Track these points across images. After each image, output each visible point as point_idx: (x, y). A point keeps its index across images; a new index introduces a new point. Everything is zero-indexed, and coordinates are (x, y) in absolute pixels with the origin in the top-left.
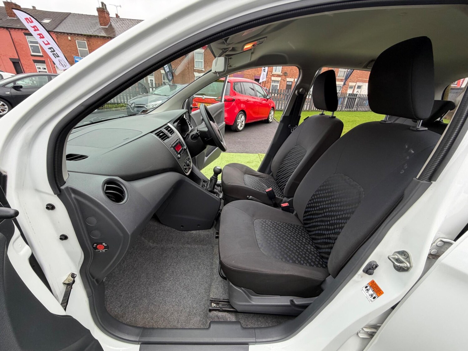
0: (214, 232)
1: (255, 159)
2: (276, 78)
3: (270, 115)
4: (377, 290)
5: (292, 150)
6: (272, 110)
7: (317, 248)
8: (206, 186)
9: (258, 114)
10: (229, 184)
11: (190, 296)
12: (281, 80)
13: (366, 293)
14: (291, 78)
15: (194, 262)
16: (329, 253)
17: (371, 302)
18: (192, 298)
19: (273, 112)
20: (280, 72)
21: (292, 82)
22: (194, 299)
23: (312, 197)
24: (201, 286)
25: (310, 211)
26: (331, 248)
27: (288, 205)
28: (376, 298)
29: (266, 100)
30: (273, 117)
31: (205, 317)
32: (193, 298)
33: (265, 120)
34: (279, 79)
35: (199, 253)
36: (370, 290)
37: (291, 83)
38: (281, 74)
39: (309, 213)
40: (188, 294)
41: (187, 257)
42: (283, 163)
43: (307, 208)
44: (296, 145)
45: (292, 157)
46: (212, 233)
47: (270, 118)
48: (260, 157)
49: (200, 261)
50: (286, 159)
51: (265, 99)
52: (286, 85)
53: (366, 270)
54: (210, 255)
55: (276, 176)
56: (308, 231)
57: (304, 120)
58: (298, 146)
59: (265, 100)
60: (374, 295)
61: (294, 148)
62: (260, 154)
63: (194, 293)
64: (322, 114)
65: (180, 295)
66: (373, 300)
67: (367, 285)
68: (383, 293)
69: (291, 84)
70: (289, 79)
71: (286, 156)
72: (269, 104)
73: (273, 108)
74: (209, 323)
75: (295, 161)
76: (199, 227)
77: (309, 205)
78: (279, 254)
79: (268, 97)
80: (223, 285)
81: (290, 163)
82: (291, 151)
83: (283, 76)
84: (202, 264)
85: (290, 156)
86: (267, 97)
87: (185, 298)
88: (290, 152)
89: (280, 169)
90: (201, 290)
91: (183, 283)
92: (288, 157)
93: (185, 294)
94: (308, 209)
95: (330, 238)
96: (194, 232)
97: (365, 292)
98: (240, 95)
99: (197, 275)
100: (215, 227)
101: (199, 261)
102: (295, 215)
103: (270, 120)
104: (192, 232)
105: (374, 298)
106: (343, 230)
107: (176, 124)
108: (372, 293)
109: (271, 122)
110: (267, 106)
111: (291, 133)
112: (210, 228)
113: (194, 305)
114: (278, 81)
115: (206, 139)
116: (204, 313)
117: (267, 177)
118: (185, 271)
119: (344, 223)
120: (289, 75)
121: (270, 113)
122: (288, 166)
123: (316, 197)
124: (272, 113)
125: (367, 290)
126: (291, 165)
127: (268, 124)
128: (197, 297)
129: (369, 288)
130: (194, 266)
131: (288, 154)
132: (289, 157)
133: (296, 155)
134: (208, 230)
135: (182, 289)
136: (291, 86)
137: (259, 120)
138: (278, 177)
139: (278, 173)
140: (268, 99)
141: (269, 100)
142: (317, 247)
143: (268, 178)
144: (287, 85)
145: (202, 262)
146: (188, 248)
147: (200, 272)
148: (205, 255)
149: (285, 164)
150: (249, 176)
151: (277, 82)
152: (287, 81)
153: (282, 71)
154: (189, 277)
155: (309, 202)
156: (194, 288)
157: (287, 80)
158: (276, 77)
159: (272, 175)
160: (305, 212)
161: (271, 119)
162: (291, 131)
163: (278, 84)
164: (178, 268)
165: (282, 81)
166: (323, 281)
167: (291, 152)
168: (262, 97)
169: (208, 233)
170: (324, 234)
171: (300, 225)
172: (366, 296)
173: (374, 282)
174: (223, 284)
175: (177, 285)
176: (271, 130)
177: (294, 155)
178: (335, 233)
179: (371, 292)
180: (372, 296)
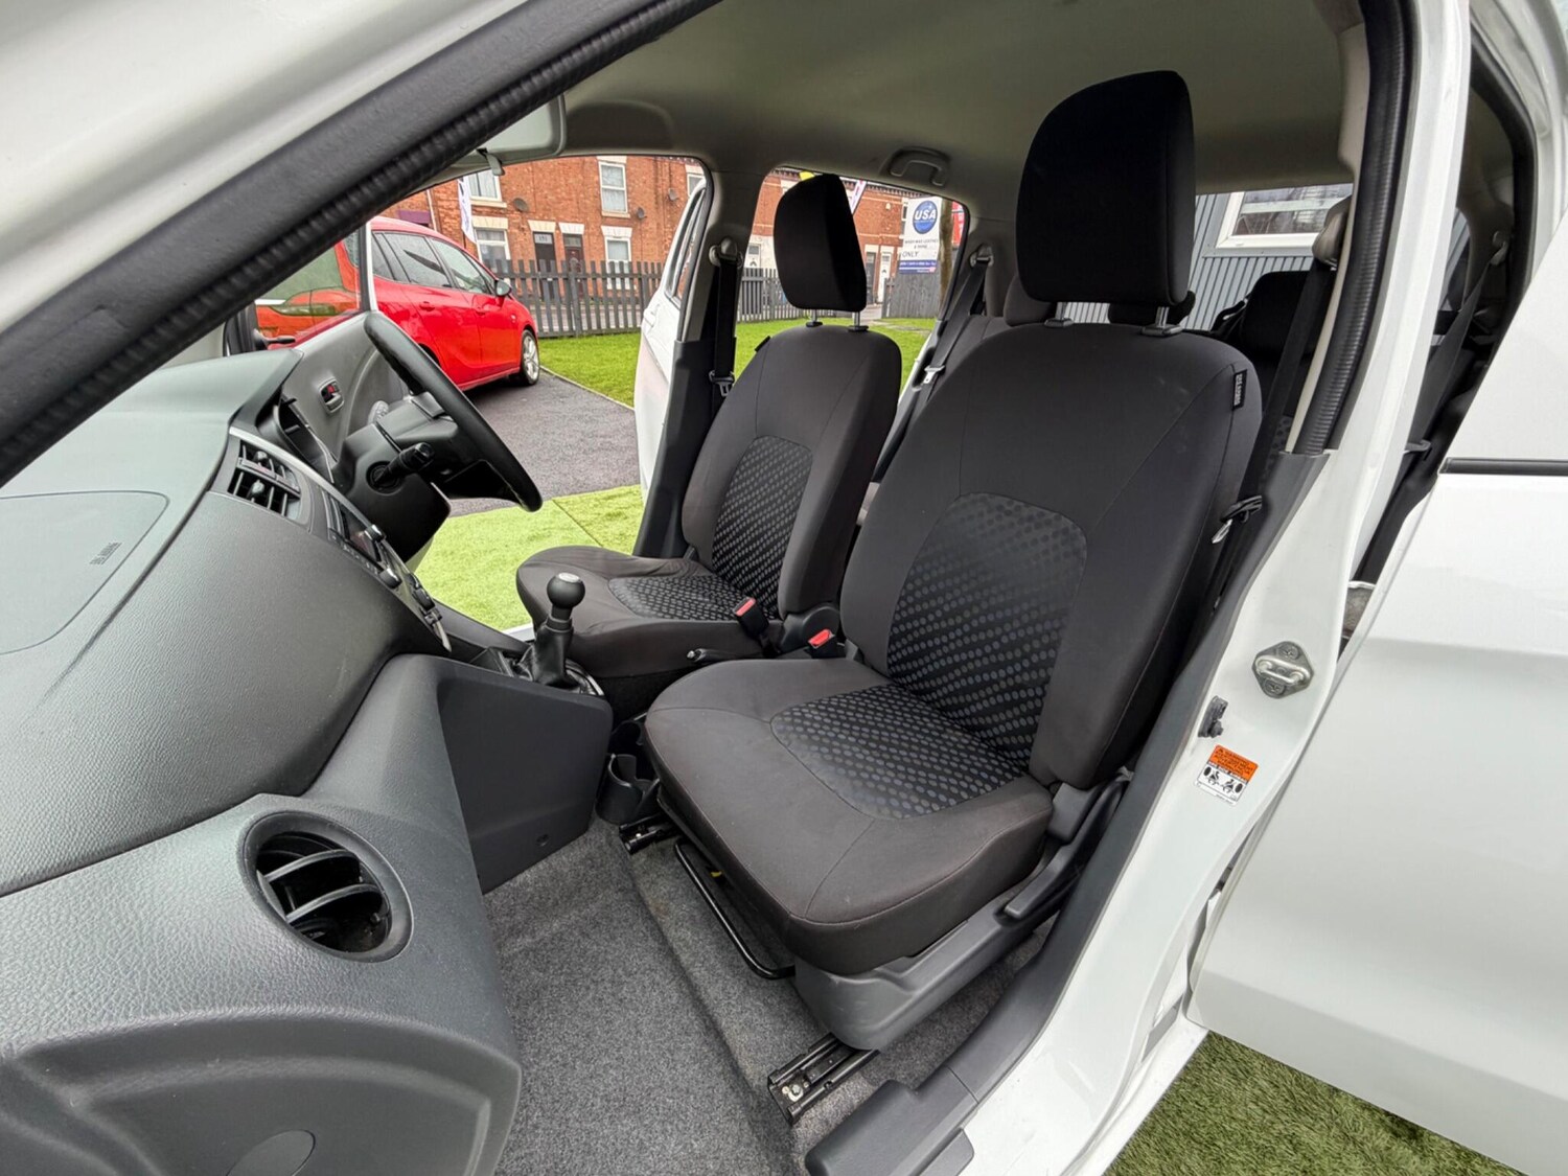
0: (609, 835)
1: (551, 522)
2: (489, 219)
3: (526, 355)
4: (1238, 767)
5: (745, 454)
6: (527, 338)
7: (970, 730)
8: (527, 670)
9: (481, 354)
10: (596, 632)
11: (659, 1128)
12: (509, 226)
13: (1213, 787)
14: (542, 219)
15: (588, 988)
16: (1032, 730)
17: (1234, 803)
18: (669, 1127)
19: (532, 343)
20: (499, 198)
21: (551, 234)
22: (681, 1126)
23: (905, 587)
24: (676, 1057)
25: (909, 632)
26: (1037, 711)
27: (832, 636)
28: (1244, 785)
29: (497, 300)
30: (536, 360)
31: (763, 1157)
32: (671, 1123)
33: (512, 376)
34: (501, 223)
35: (585, 943)
36: (1221, 774)
37: (549, 237)
38: (504, 205)
39: (910, 638)
40: (646, 1122)
41: (545, 988)
42: (729, 506)
43: (895, 624)
44: (757, 438)
45: (756, 479)
46: (604, 840)
47: (530, 366)
48: (567, 509)
49: (611, 972)
50: (735, 489)
51: (493, 297)
52: (533, 246)
53: (1207, 729)
54: (631, 926)
55: (714, 555)
56: (914, 692)
57: (757, 350)
58: (766, 438)
59: (491, 302)
60: (1235, 781)
61: (754, 449)
62: (558, 499)
63: (664, 1102)
64: (816, 324)
65: (617, 1152)
66: (1237, 795)
67: (1208, 766)
68: (1256, 766)
69: (548, 241)
70: (536, 222)
71: (732, 480)
72: (513, 317)
73: (529, 327)
74: (802, 1165)
75: (777, 490)
76: (544, 844)
77: (904, 614)
78: (915, 799)
79: (500, 291)
80: (758, 1003)
81: (759, 502)
82: (745, 459)
83: (512, 212)
84: (624, 978)
85: (748, 478)
86: (495, 290)
87: (641, 1147)
88: (744, 463)
89: (724, 527)
90: (683, 1075)
91: (595, 1096)
92: (740, 482)
93: (635, 1133)
94: (902, 628)
95: (1018, 687)
96: (527, 876)
97: (1210, 785)
98: (393, 287)
99: (633, 1030)
100: (602, 816)
101: (608, 973)
102: (855, 659)
103: (529, 373)
104: (520, 878)
105: (1239, 788)
106: (1062, 650)
107: (274, 423)
108: (1229, 778)
109: (535, 383)
110: (501, 323)
111: (725, 398)
112: (585, 829)
113: (696, 1146)
114: (501, 232)
115: (446, 473)
116: (749, 1145)
117: (682, 568)
118: (575, 1046)
119: (1057, 630)
120: (532, 209)
121: (524, 350)
122: (753, 514)
123: (918, 582)
124: (531, 346)
125: (1213, 777)
126: (766, 506)
127: (530, 390)
128: (687, 1110)
129: (1213, 771)
130: (601, 1006)
131: (738, 473)
132: (745, 480)
133: (770, 469)
134: (581, 839)
135: (606, 1122)
136: (551, 248)
137: (491, 378)
138: (722, 557)
139: (715, 544)
140: (502, 298)
141: (507, 299)
142: (967, 727)
143: (686, 570)
144: (538, 246)
145: (620, 971)
146: (526, 952)
147: (637, 1010)
148: (613, 938)
149: (738, 508)
150: (630, 580)
151: (498, 236)
152: (535, 233)
153: (502, 192)
154: (606, 1061)
155: (898, 603)
156: (652, 1085)
157: (533, 229)
158: (488, 214)
159: (696, 557)
160: (893, 640)
161: (534, 370)
162: (723, 394)
163: (505, 244)
164: (536, 1055)
165: (516, 231)
166: (1050, 816)
167: (747, 464)
168: (478, 291)
169: (586, 850)
170: (991, 682)
171: (884, 682)
172: (1215, 793)
173: (1221, 750)
174: (758, 999)
175: (577, 1125)
176: (549, 408)
177: (765, 472)
178: (1034, 667)
179: (1224, 778)
180: (1231, 787)
